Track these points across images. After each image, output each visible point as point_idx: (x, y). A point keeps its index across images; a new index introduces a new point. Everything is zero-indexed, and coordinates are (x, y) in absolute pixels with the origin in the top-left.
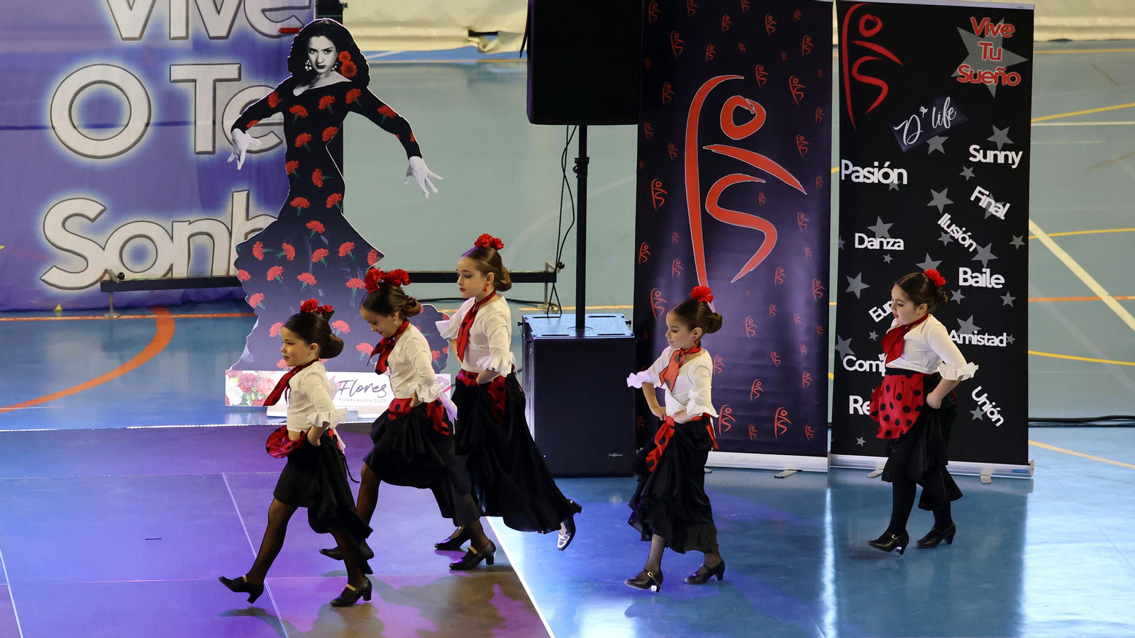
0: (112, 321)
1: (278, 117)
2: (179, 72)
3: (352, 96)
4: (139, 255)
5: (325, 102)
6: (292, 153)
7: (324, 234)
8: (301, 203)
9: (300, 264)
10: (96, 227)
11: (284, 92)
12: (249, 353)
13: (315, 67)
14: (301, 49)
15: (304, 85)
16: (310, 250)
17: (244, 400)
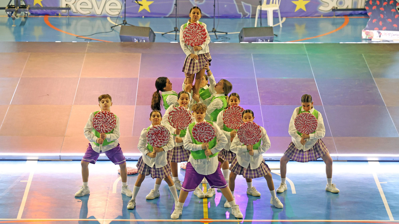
0: (334, 18)
4: (341, 3)
9: (381, 6)
12: (368, 26)
16: (383, 3)
17: (366, 37)
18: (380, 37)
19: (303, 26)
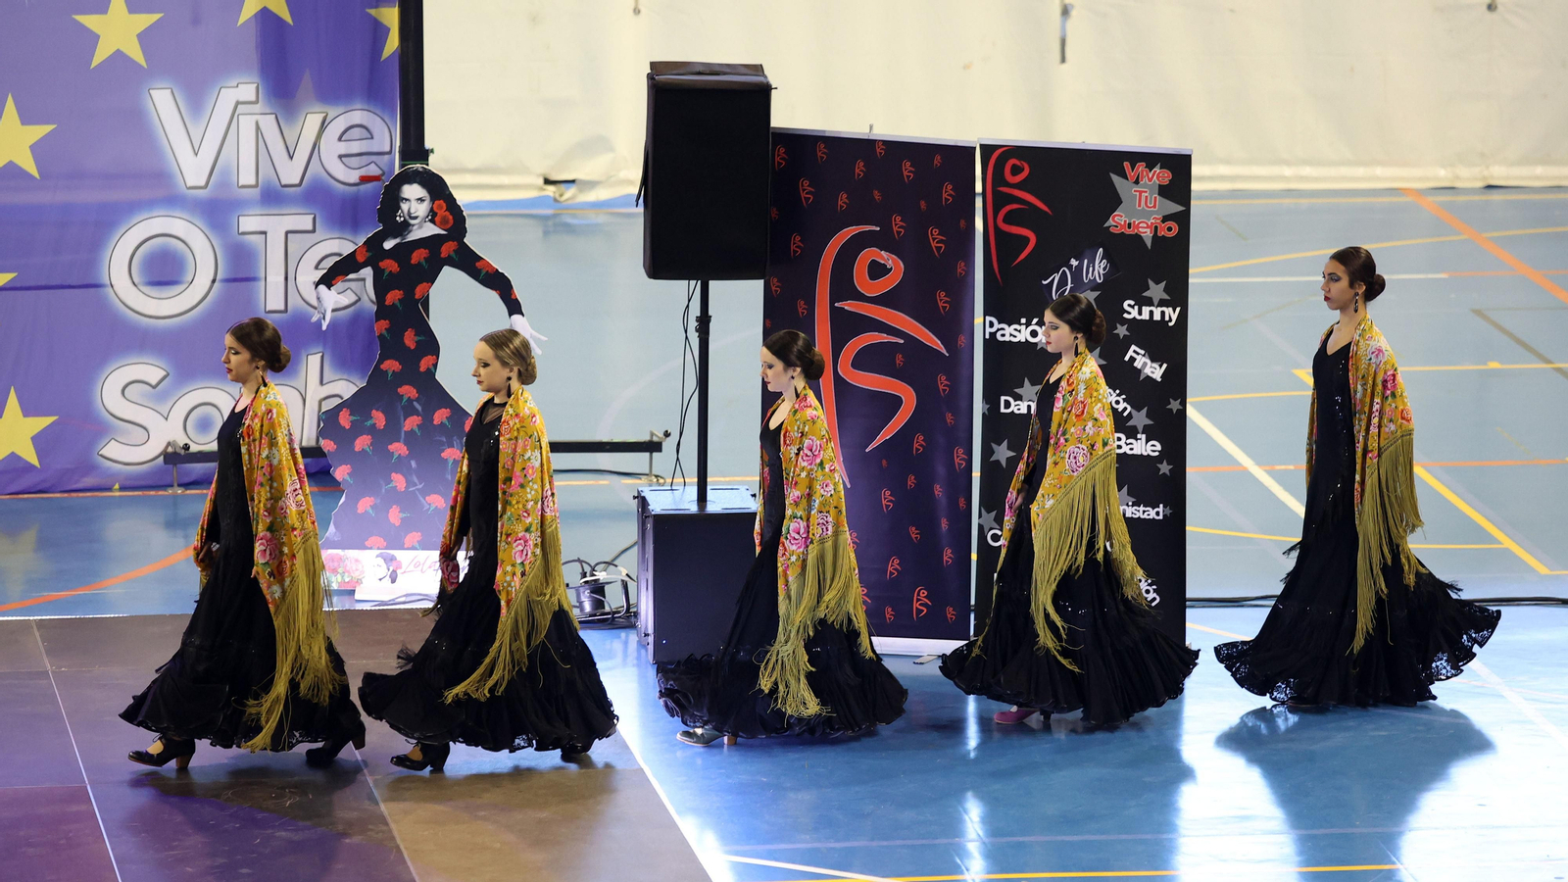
0: (175, 497)
1: (367, 273)
2: (249, 223)
3: (448, 249)
4: (205, 425)
5: (418, 256)
6: (383, 311)
7: (417, 400)
8: (391, 366)
9: (392, 432)
10: (159, 394)
11: (373, 244)
12: (334, 530)
13: (407, 217)
14: (392, 198)
15: (395, 237)
16: (402, 418)
18: (393, 581)
19: (30, 536)
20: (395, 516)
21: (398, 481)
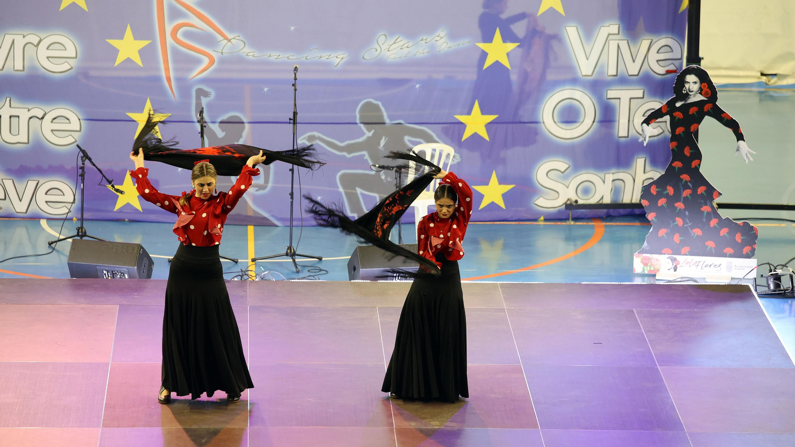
0: (570, 226)
1: (667, 118)
2: (611, 94)
3: (707, 107)
4: (586, 191)
5: (693, 111)
6: (674, 137)
7: (690, 182)
8: (678, 164)
9: (677, 197)
10: (564, 176)
11: (671, 104)
12: (647, 244)
13: (688, 91)
14: (681, 81)
15: (682, 101)
16: (682, 190)
17: (644, 270)
18: (675, 271)
19: (500, 242)
20: (677, 238)
21: (679, 221)
